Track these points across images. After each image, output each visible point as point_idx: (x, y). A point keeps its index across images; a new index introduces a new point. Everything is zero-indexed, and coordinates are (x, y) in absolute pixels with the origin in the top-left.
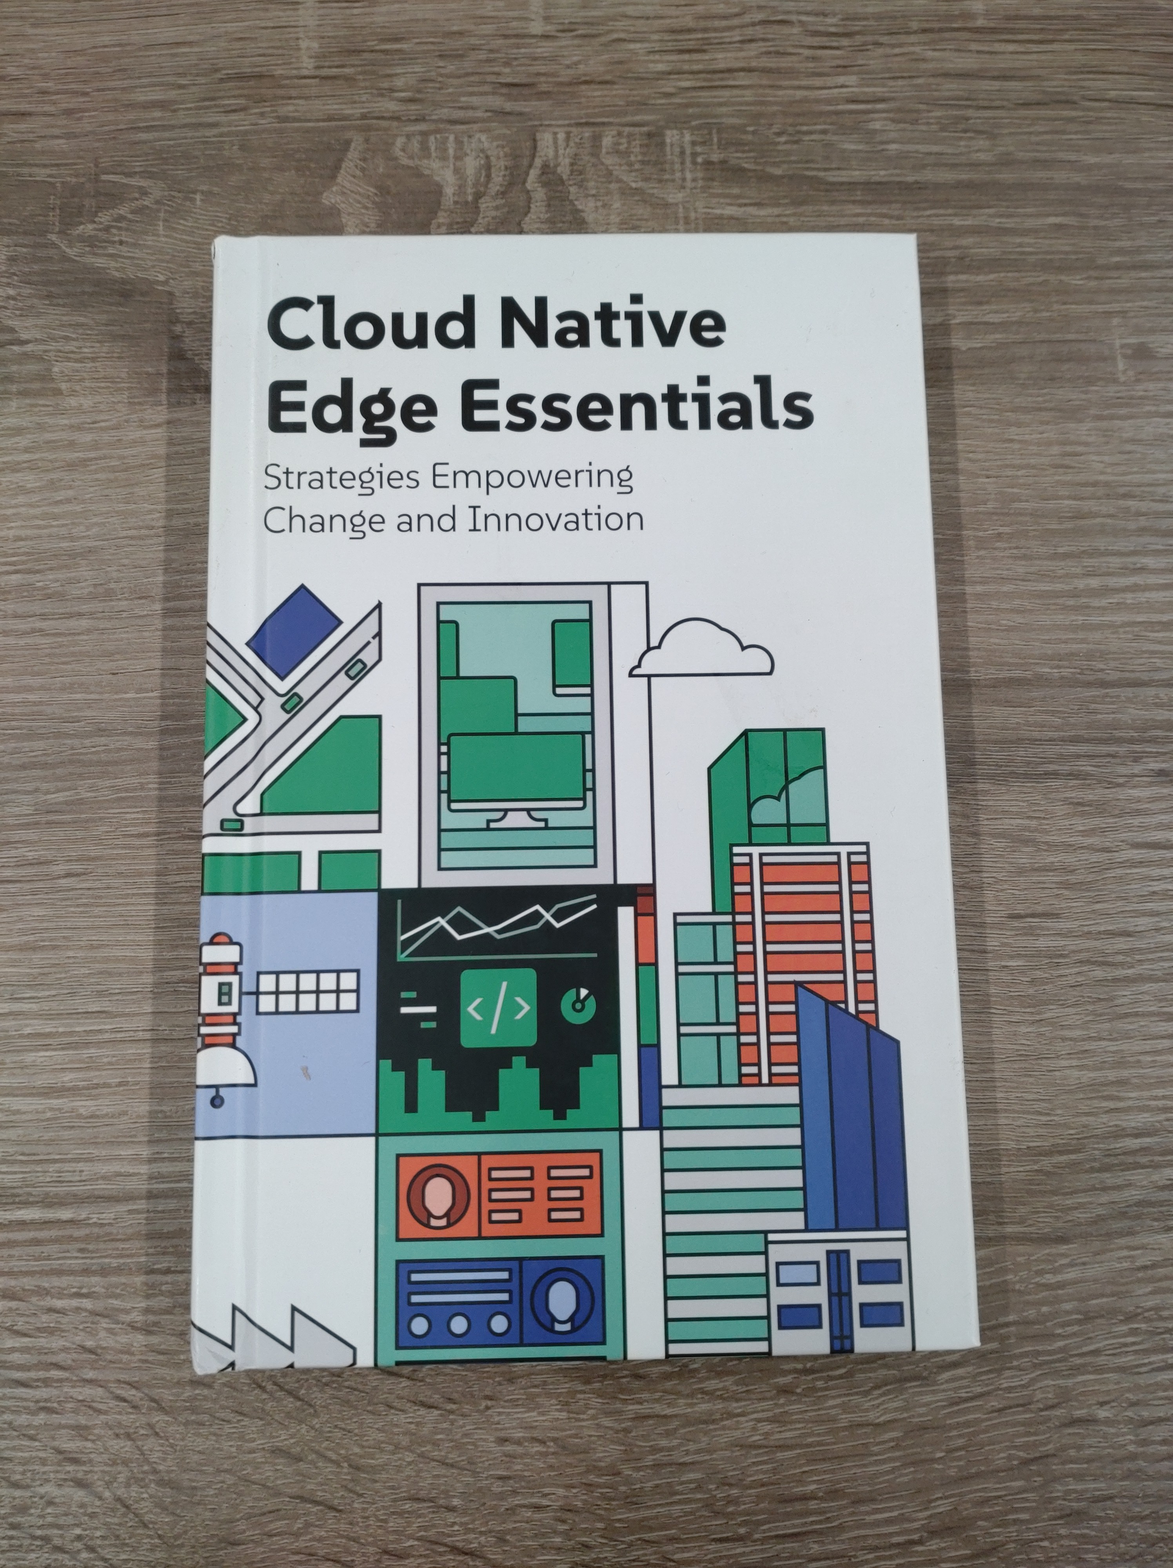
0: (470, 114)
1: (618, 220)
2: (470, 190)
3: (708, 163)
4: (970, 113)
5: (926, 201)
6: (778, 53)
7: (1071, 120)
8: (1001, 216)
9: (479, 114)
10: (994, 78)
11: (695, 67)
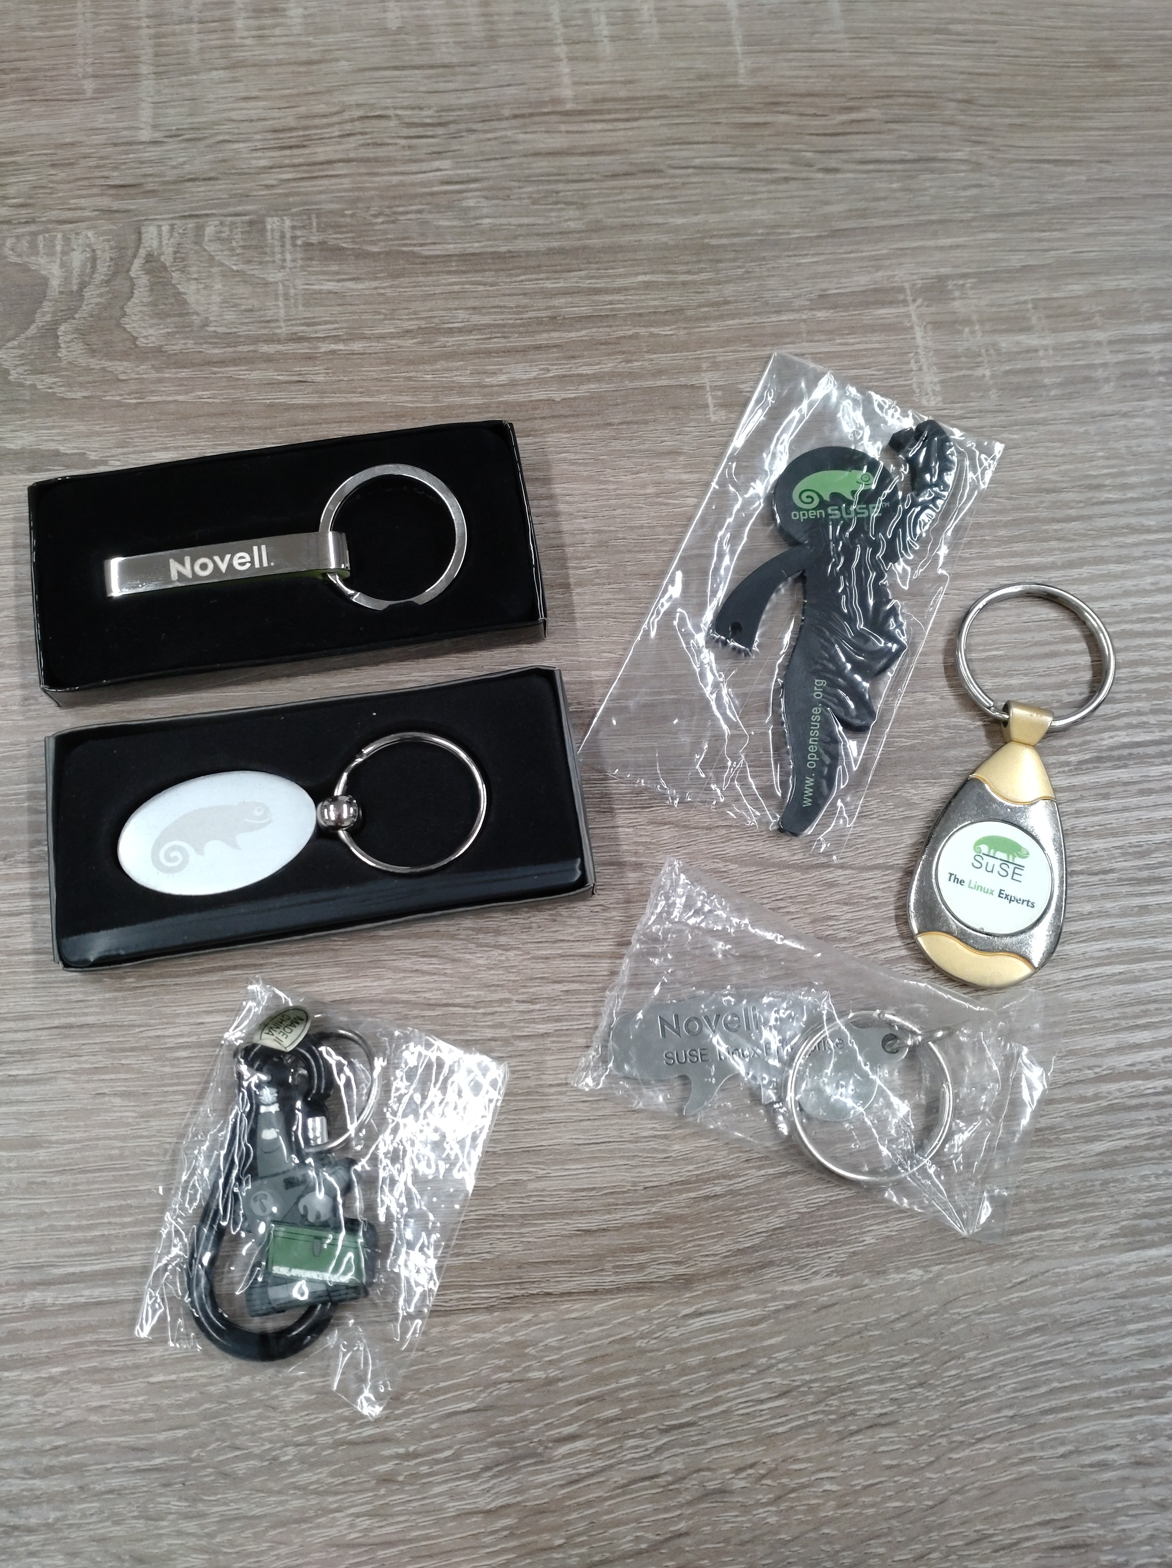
0: (78, 214)
1: (219, 299)
2: (75, 281)
3: (308, 245)
4: (560, 187)
5: (518, 268)
6: (376, 144)
7: (658, 187)
8: (592, 278)
9: (88, 214)
10: (583, 154)
11: (296, 161)
